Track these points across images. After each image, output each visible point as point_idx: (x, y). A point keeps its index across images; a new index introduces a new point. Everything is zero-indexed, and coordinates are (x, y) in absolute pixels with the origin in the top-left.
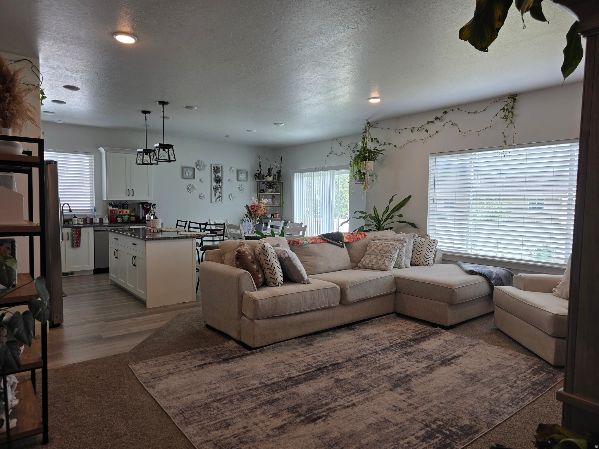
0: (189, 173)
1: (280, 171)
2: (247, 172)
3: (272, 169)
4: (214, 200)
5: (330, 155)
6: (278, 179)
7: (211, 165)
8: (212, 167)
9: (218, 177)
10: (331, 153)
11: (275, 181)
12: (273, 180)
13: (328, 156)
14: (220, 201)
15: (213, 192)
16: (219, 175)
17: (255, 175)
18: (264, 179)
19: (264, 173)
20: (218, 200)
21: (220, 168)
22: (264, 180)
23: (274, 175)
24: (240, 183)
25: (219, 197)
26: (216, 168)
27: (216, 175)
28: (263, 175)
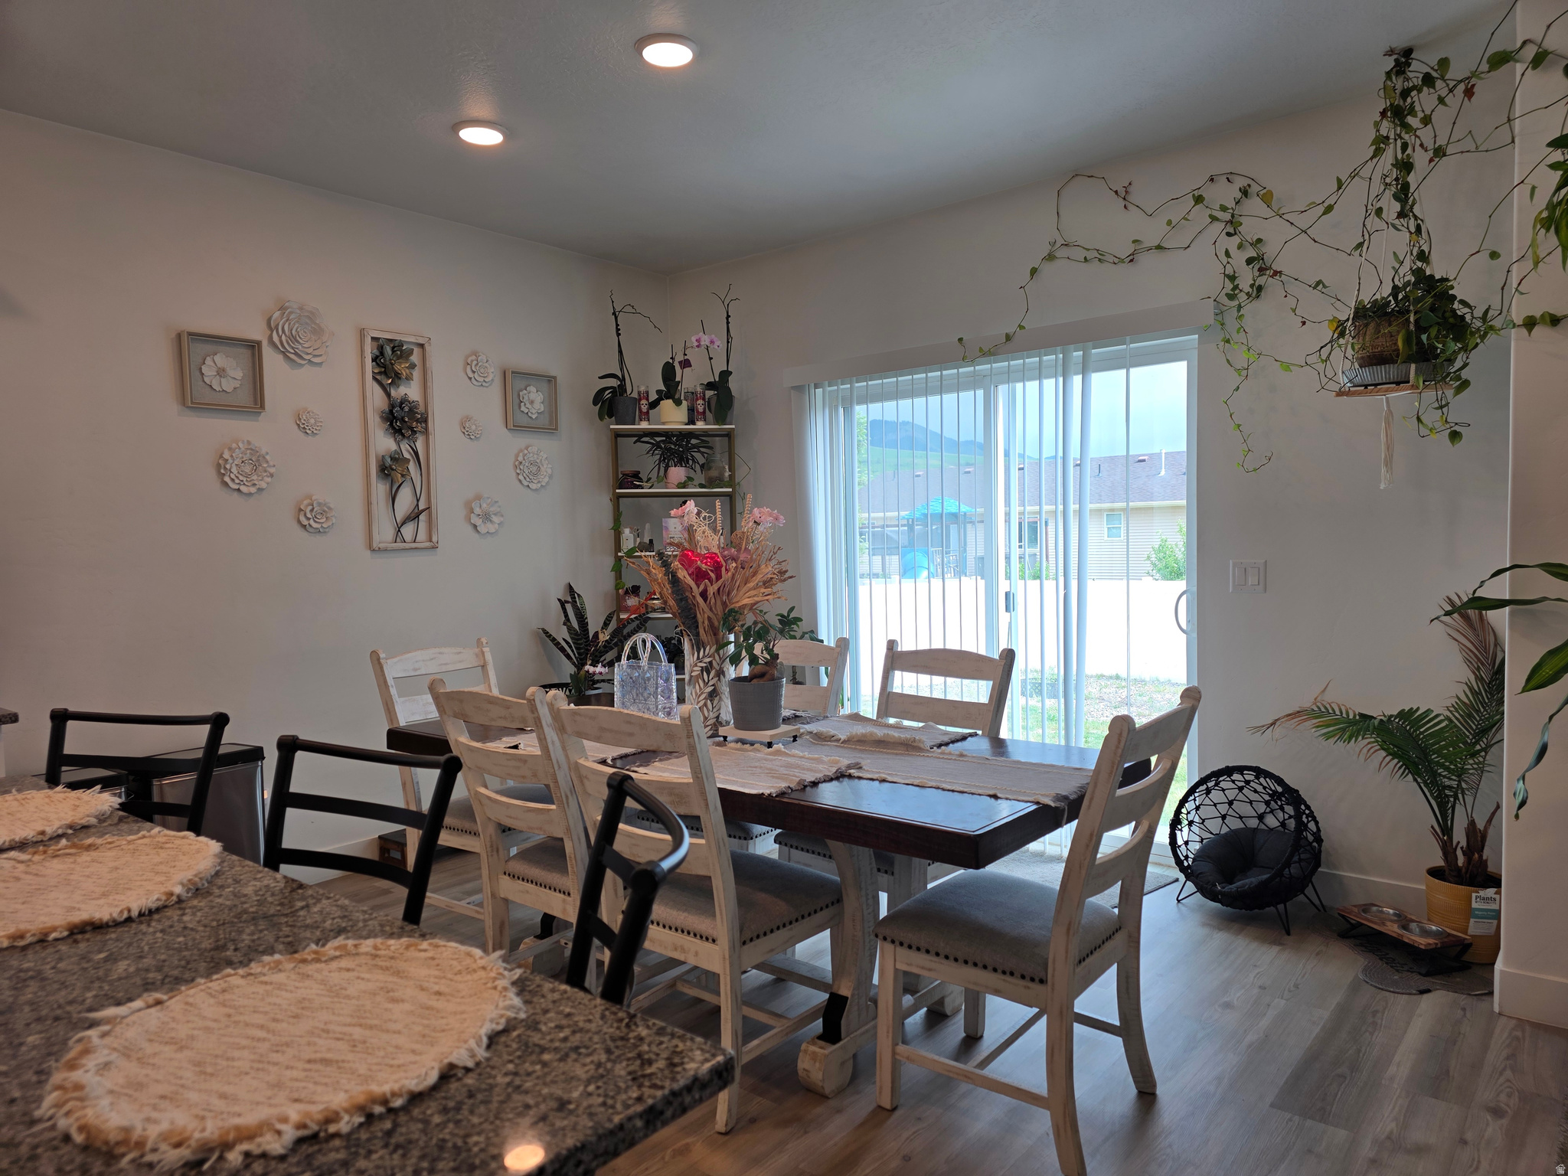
0: (221, 373)
1: (725, 375)
2: (551, 380)
3: (686, 364)
4: (384, 532)
5: (1047, 269)
6: (721, 418)
7: (362, 333)
8: (368, 340)
9: (404, 401)
10: (1050, 257)
11: (700, 425)
12: (691, 422)
13: (1034, 271)
14: (422, 535)
15: (380, 489)
16: (410, 391)
17: (598, 398)
18: (645, 416)
19: (643, 389)
20: (408, 531)
21: (411, 352)
22: (644, 425)
23: (693, 396)
24: (521, 441)
25: (414, 516)
26: (388, 350)
27: (393, 393)
28: (635, 395)
